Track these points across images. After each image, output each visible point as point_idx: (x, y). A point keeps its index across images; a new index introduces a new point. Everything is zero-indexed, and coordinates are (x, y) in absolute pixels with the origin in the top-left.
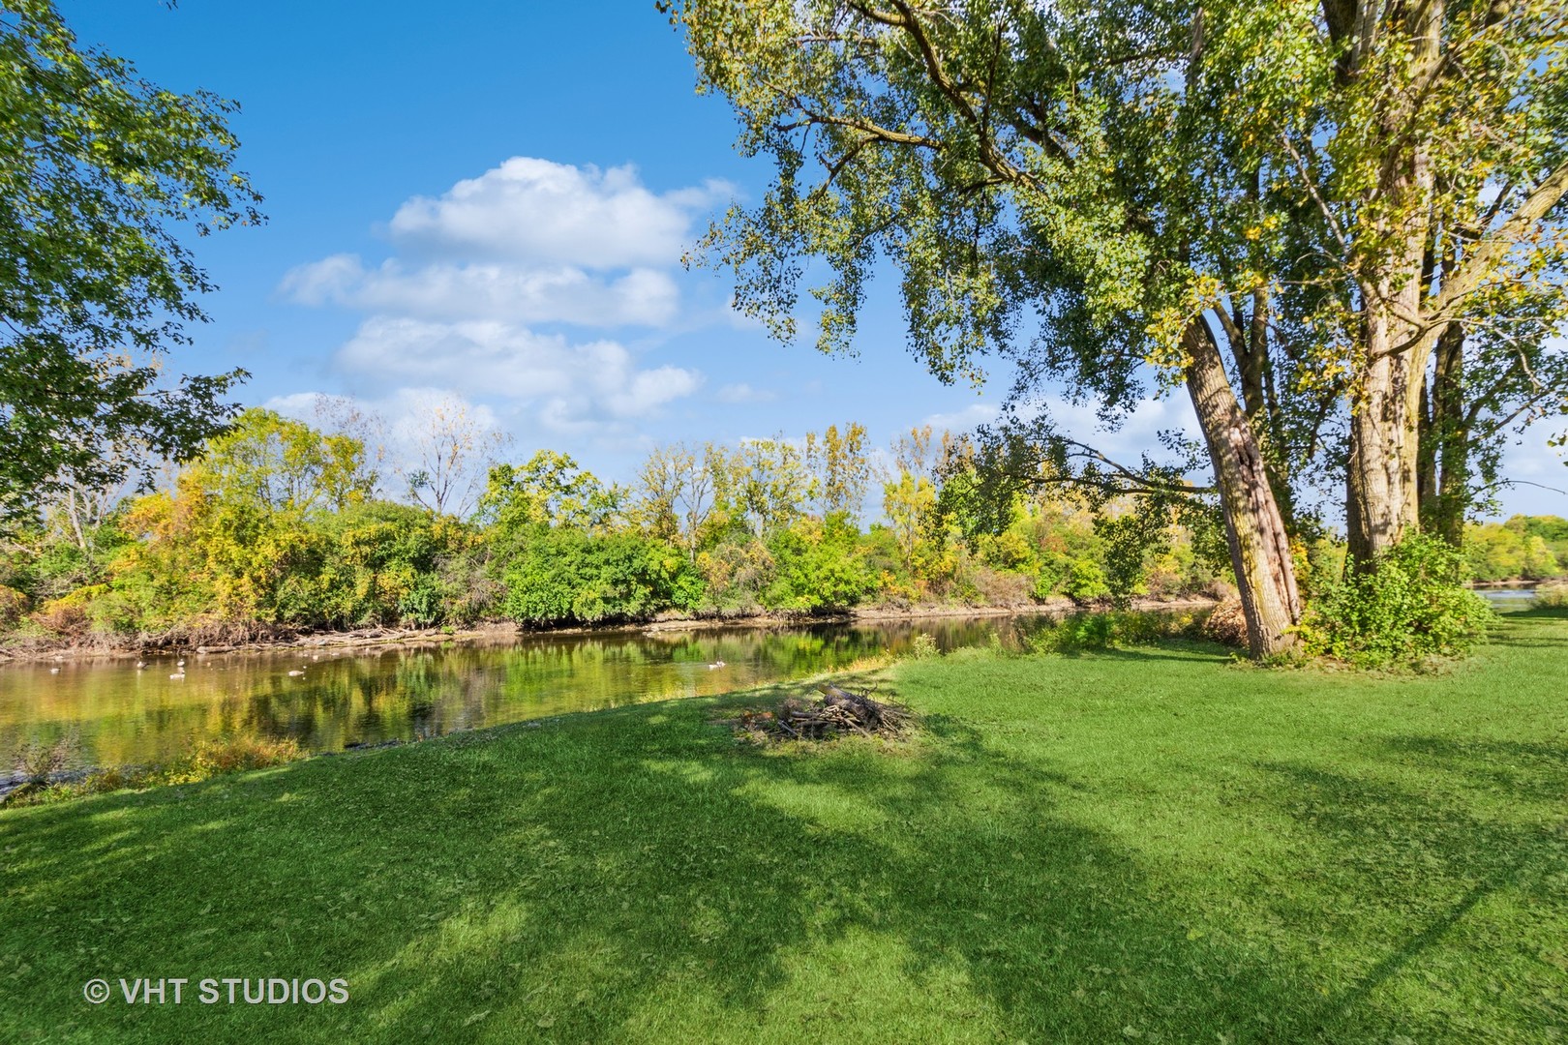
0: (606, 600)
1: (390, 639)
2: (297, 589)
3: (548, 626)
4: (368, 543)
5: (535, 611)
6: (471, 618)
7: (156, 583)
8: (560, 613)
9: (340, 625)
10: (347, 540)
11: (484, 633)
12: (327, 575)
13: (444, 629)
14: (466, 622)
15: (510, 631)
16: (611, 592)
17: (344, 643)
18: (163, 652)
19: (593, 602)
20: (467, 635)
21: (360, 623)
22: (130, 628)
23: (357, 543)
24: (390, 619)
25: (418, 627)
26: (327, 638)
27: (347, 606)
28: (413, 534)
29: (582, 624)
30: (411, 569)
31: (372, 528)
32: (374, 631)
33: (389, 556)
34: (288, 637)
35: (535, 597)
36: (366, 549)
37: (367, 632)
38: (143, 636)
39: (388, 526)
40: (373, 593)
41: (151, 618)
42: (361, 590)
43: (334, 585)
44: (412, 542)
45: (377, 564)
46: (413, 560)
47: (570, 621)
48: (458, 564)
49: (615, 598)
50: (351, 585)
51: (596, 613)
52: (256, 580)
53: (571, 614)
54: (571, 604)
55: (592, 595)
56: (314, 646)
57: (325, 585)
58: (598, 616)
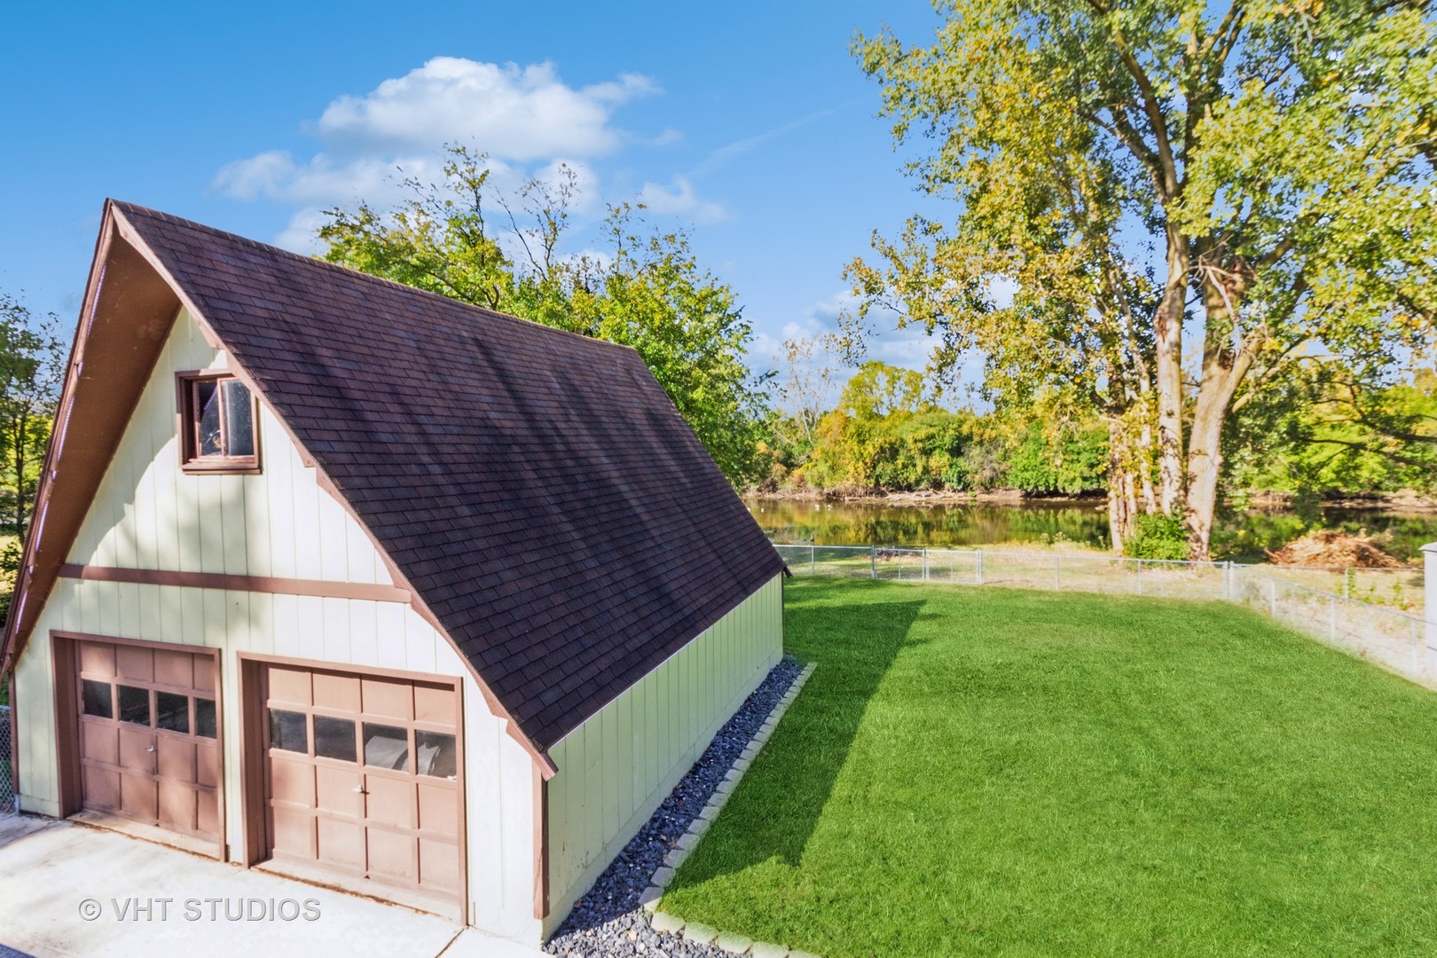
0: (1085, 479)
1: (936, 498)
2: (886, 469)
3: (1040, 495)
4: (921, 441)
5: (1028, 484)
6: (989, 486)
7: (828, 465)
8: (1048, 487)
9: (910, 488)
10: (910, 440)
11: (997, 497)
12: (901, 460)
13: (970, 493)
14: (986, 488)
15: (1015, 497)
16: (1087, 473)
17: (909, 499)
18: (833, 498)
19: (1074, 480)
20: (986, 498)
21: (921, 487)
22: (819, 485)
23: (916, 441)
24: (938, 485)
25: (954, 491)
26: (902, 496)
27: (912, 479)
28: (947, 435)
29: (1065, 495)
30: (947, 456)
31: (922, 434)
32: (928, 493)
33: (935, 448)
34: (883, 494)
35: (1027, 475)
36: (920, 445)
37: (923, 493)
38: (826, 491)
39: (932, 430)
40: (926, 470)
41: (827, 482)
42: (919, 469)
43: (905, 466)
44: (947, 440)
45: (927, 453)
46: (947, 450)
47: (1056, 493)
48: (975, 452)
49: (1091, 477)
50: (914, 466)
51: (1076, 488)
52: (866, 464)
53: (1056, 487)
54: (1056, 481)
55: (1072, 475)
56: (895, 499)
57: (900, 466)
58: (1078, 491)
